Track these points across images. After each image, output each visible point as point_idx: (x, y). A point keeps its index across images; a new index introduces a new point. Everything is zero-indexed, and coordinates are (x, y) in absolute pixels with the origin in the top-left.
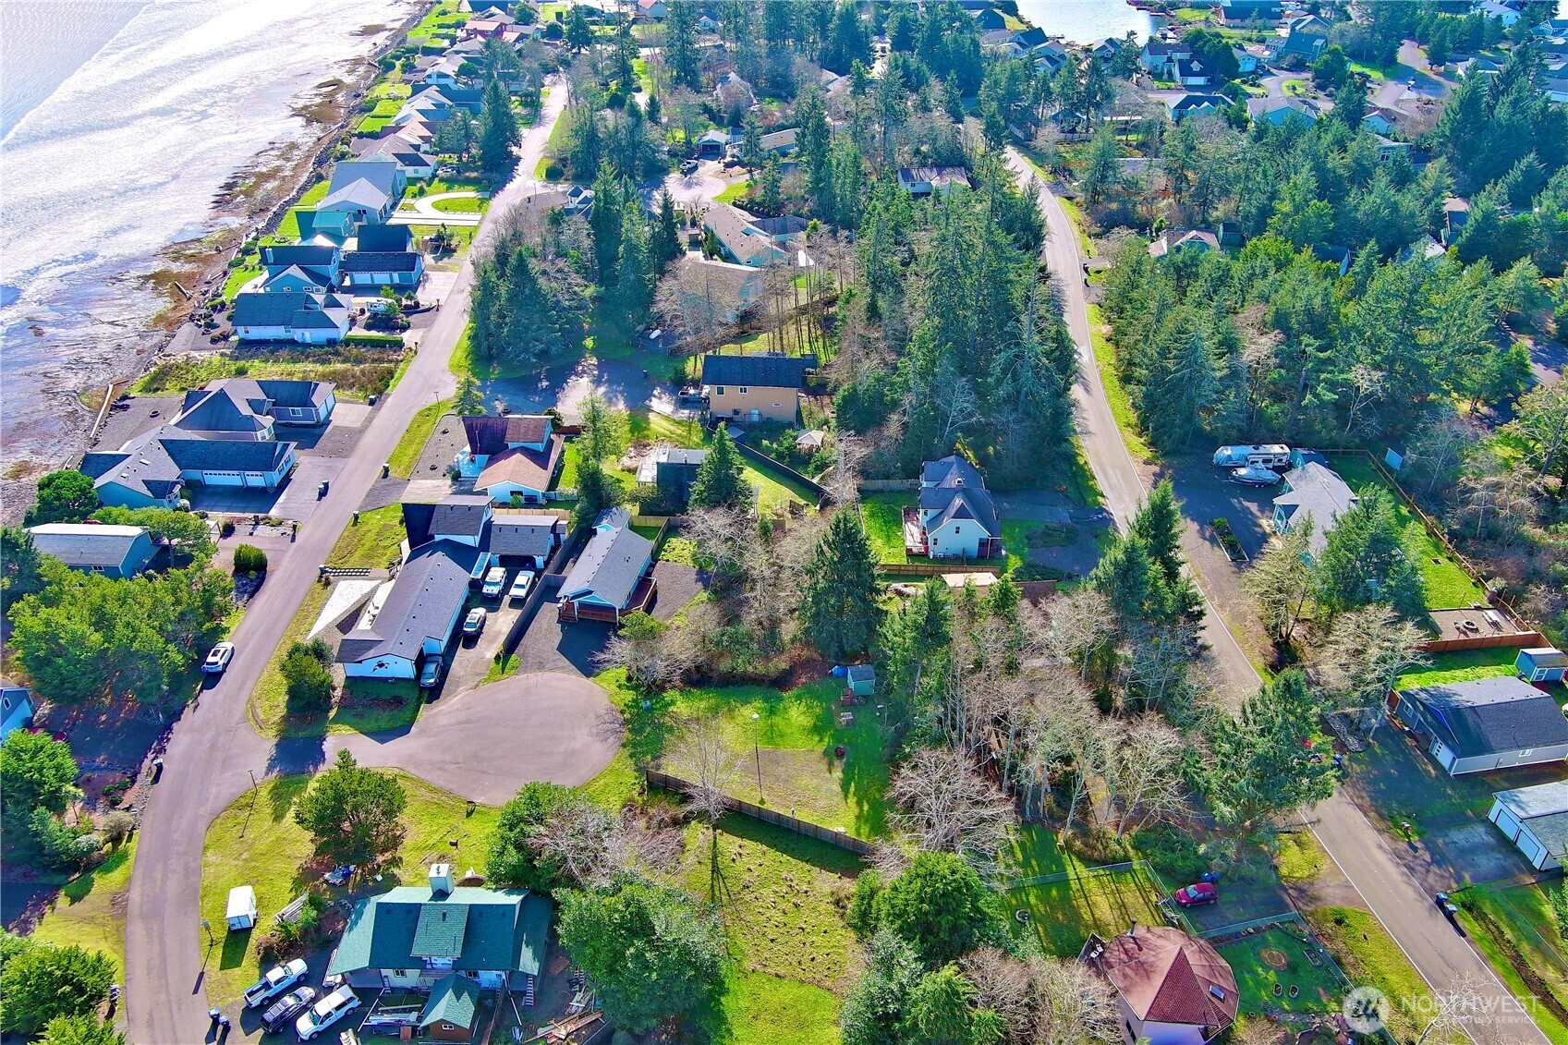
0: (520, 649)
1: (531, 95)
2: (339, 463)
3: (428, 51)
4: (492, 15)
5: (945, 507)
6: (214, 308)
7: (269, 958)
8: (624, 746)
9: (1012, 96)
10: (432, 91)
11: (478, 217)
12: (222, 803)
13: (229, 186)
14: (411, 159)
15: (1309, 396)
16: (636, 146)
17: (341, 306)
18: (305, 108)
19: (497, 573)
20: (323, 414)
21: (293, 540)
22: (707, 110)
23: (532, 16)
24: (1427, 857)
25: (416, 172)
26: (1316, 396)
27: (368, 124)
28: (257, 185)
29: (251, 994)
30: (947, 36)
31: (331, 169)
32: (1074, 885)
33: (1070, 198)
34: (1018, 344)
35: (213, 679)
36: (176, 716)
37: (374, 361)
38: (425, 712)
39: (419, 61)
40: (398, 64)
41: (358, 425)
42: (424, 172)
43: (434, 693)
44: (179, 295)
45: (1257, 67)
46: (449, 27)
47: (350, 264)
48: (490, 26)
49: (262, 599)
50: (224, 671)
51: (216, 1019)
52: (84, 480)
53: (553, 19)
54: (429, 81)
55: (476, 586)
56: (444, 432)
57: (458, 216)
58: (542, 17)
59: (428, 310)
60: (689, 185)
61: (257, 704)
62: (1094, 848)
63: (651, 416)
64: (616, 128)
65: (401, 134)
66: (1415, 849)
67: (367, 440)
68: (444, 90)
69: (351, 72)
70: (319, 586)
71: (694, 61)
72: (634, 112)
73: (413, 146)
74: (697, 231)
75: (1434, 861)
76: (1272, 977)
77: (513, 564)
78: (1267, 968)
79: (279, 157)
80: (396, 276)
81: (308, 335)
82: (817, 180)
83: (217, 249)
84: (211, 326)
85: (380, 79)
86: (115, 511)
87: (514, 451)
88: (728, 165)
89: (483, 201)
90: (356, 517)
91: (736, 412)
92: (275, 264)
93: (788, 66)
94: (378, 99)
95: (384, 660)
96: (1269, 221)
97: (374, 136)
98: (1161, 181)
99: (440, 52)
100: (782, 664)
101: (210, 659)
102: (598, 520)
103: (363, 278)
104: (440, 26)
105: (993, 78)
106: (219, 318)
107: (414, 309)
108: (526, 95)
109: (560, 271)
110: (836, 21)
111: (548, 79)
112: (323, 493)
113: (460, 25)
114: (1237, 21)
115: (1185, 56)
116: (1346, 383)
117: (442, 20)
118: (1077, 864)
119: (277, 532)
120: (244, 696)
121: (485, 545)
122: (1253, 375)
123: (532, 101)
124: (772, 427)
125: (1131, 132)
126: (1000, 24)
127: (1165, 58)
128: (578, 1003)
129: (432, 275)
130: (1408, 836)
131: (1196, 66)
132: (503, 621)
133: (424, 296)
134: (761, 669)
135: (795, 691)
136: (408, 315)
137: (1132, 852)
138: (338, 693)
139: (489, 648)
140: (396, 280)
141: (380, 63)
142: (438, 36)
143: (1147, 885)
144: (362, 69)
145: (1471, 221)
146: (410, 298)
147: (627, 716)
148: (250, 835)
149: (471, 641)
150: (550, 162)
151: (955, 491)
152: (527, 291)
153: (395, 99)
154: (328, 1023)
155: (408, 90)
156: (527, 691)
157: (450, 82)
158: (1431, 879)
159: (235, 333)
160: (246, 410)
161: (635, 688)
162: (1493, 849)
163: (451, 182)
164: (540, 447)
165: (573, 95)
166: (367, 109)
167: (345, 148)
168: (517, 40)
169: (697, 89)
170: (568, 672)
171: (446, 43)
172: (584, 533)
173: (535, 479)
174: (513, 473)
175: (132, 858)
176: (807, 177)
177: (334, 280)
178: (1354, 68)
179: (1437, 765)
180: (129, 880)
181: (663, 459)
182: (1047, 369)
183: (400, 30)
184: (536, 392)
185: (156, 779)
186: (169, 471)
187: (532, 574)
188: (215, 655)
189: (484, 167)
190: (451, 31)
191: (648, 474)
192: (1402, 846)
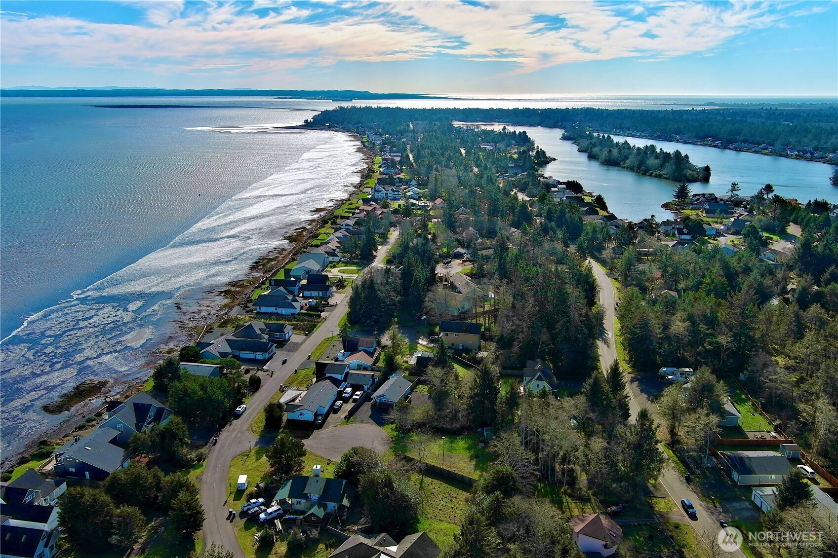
0: (354, 416)
1: (384, 234)
2: (292, 354)
3: (343, 217)
4: (372, 205)
5: (533, 377)
6: (248, 301)
7: (251, 496)
8: (391, 448)
9: (594, 238)
10: (343, 231)
11: (356, 276)
12: (238, 454)
13: (256, 263)
14: (332, 253)
15: (700, 347)
16: (425, 251)
17: (298, 302)
18: (290, 236)
19: (349, 390)
20: (287, 338)
21: (271, 377)
22: (458, 240)
23: (388, 206)
24: (721, 510)
25: (333, 259)
26: (704, 347)
27: (315, 242)
28: (268, 262)
29: (244, 507)
30: (568, 215)
31: (298, 258)
32: (565, 505)
33: (616, 279)
34: (568, 316)
35: (238, 416)
36: (223, 427)
37: (309, 321)
38: (316, 432)
39: (339, 221)
40: (330, 222)
41: (300, 342)
42: (336, 259)
43: (320, 427)
44: (234, 298)
45: (717, 232)
46: (352, 209)
47: (303, 288)
48: (370, 208)
49: (258, 394)
50: (242, 414)
51: (231, 512)
52: (198, 349)
53: (397, 207)
54: (342, 227)
55: (340, 393)
56: (334, 346)
57: (348, 275)
58: (392, 206)
59: (332, 306)
60: (447, 268)
61: (253, 425)
62: (576, 493)
63: (418, 345)
64: (417, 244)
65: (329, 245)
66: (716, 507)
67: (303, 347)
68: (347, 230)
69: (309, 225)
70: (280, 392)
71: (454, 222)
72: (426, 239)
73: (333, 249)
74: (447, 283)
75: (723, 512)
76: (642, 539)
77: (355, 388)
78: (640, 537)
79: (277, 253)
80: (321, 293)
81: (284, 311)
82: (500, 265)
83: (250, 283)
84: (246, 307)
85: (322, 227)
86: (207, 360)
87: (361, 351)
88: (464, 261)
89: (359, 270)
90: (296, 371)
91: (453, 344)
92: (274, 285)
93: (495, 225)
94: (320, 234)
95: (303, 412)
96: (700, 286)
97: (317, 246)
98: (659, 274)
99: (347, 218)
100: (457, 425)
101: (238, 409)
102: (391, 374)
103: (307, 294)
104: (349, 209)
105: (586, 231)
106: (249, 305)
107: (327, 305)
108: (382, 234)
109: (387, 290)
110: (518, 208)
111: (392, 229)
112: (284, 362)
113: (357, 208)
114: (712, 215)
115: (682, 227)
116: (717, 343)
117: (350, 206)
118: (567, 498)
119: (265, 374)
120: (249, 423)
121: (345, 380)
122: (678, 338)
123: (384, 236)
124: (467, 350)
125: (649, 255)
126: (597, 213)
127: (671, 227)
128: (363, 520)
129: (335, 294)
130: (714, 503)
131: (685, 231)
132: (349, 406)
133: (331, 301)
134: (449, 427)
135: (462, 436)
136: (324, 307)
137: (591, 496)
138: (284, 424)
139: (342, 415)
140: (321, 295)
141: (322, 221)
142: (347, 212)
143: (596, 507)
144: (314, 224)
145: (797, 291)
146: (325, 301)
147: (394, 439)
148: (247, 464)
149: (336, 411)
150: (388, 258)
151: (538, 371)
152: (373, 295)
153: (327, 234)
154: (270, 517)
155: (333, 230)
156: (356, 429)
157: (351, 228)
158: (721, 517)
159: (256, 309)
160: (258, 332)
161: (398, 431)
162: (751, 509)
163: (346, 263)
164: (371, 350)
165: (401, 234)
166: (316, 236)
167: (305, 250)
168: (380, 214)
169: (455, 233)
170: (373, 424)
171: (351, 215)
172: (385, 379)
173: (368, 361)
174: (359, 358)
175: (204, 466)
176: (496, 264)
177: (296, 294)
178: (765, 234)
179: (732, 480)
180: (203, 472)
181: (420, 355)
182: (581, 327)
183: (332, 210)
184: (372, 335)
185: (214, 445)
186: (228, 350)
187: (362, 392)
188: (240, 407)
189: (361, 258)
190: (353, 211)
191: (413, 361)
192: (711, 506)
